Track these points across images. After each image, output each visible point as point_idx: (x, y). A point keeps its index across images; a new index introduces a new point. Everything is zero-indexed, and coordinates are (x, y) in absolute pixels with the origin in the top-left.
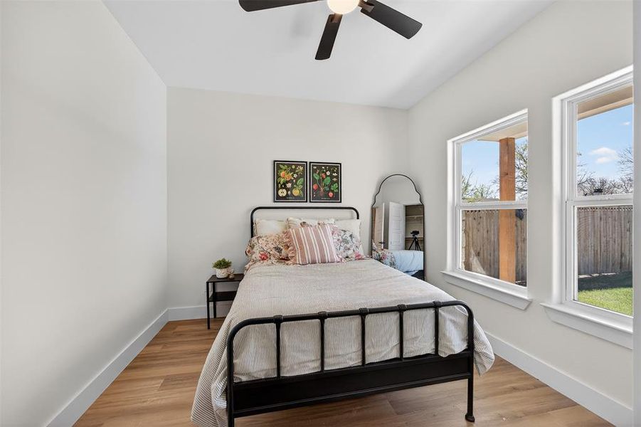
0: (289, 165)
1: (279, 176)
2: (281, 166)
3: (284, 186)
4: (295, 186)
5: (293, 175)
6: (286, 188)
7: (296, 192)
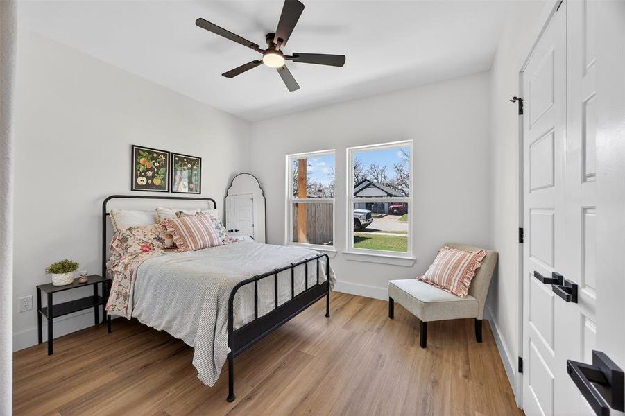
0: (150, 153)
1: (138, 163)
2: (141, 152)
3: (144, 174)
4: (156, 175)
5: (154, 164)
6: (145, 176)
7: (157, 182)
